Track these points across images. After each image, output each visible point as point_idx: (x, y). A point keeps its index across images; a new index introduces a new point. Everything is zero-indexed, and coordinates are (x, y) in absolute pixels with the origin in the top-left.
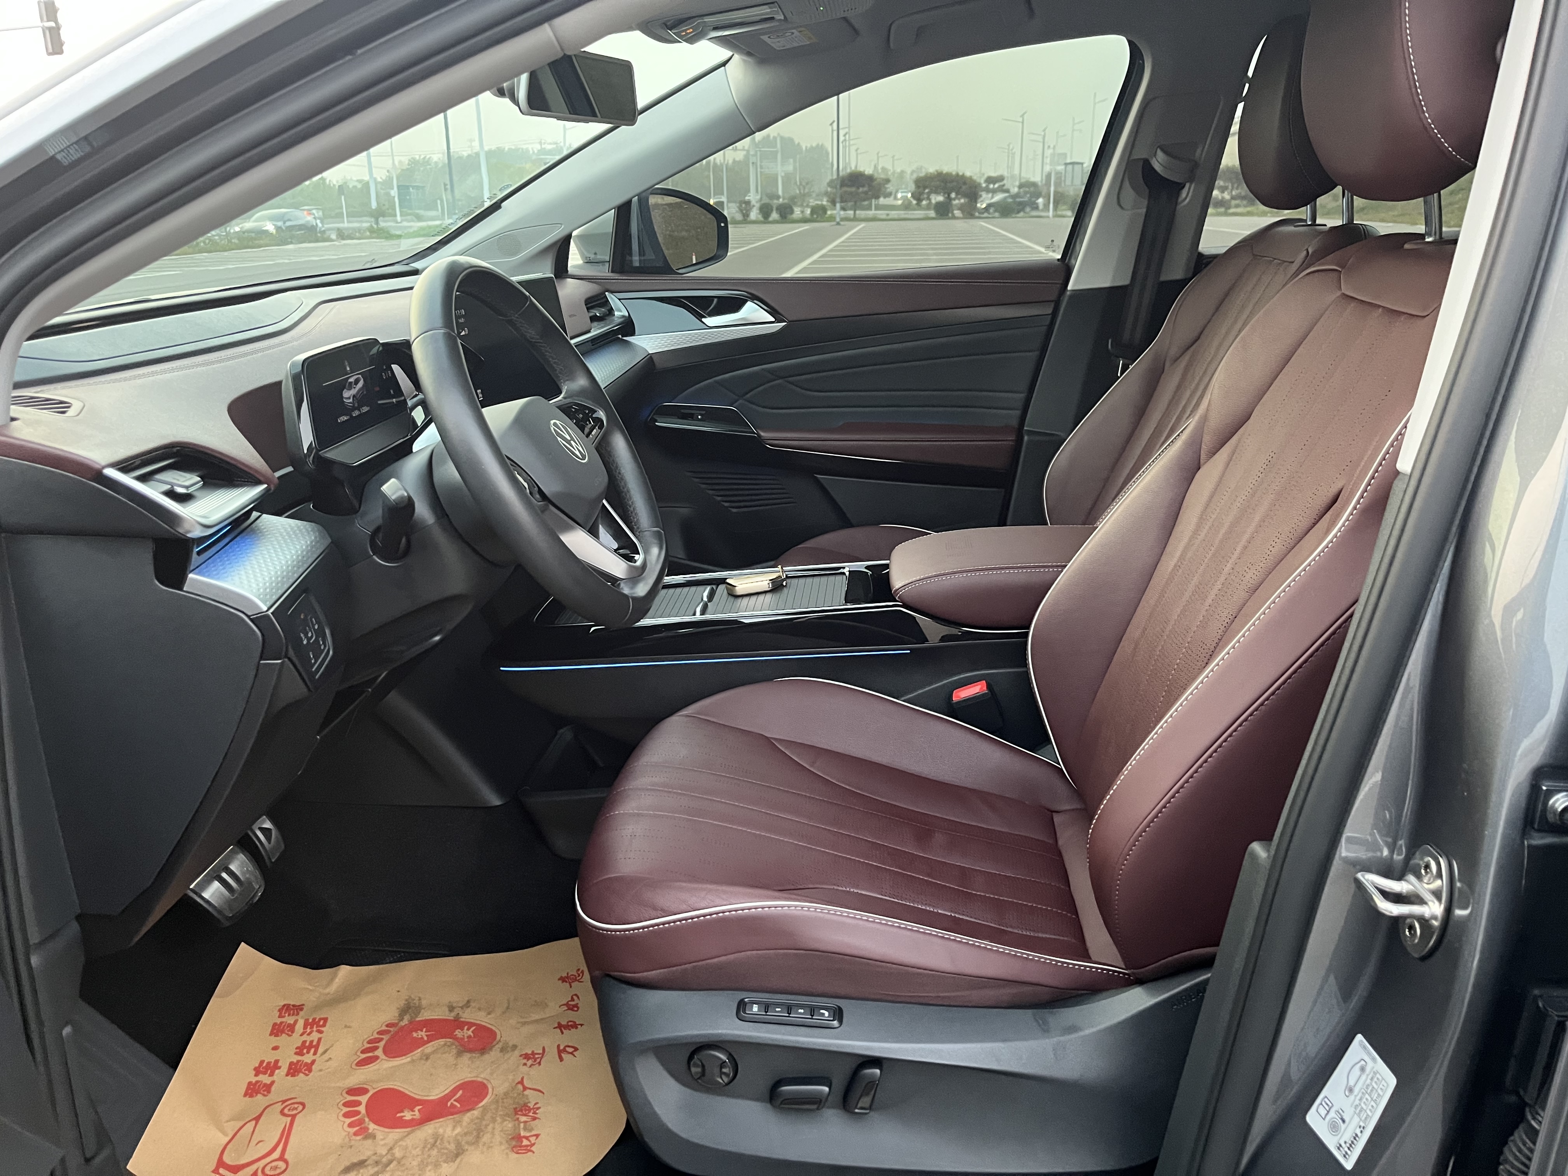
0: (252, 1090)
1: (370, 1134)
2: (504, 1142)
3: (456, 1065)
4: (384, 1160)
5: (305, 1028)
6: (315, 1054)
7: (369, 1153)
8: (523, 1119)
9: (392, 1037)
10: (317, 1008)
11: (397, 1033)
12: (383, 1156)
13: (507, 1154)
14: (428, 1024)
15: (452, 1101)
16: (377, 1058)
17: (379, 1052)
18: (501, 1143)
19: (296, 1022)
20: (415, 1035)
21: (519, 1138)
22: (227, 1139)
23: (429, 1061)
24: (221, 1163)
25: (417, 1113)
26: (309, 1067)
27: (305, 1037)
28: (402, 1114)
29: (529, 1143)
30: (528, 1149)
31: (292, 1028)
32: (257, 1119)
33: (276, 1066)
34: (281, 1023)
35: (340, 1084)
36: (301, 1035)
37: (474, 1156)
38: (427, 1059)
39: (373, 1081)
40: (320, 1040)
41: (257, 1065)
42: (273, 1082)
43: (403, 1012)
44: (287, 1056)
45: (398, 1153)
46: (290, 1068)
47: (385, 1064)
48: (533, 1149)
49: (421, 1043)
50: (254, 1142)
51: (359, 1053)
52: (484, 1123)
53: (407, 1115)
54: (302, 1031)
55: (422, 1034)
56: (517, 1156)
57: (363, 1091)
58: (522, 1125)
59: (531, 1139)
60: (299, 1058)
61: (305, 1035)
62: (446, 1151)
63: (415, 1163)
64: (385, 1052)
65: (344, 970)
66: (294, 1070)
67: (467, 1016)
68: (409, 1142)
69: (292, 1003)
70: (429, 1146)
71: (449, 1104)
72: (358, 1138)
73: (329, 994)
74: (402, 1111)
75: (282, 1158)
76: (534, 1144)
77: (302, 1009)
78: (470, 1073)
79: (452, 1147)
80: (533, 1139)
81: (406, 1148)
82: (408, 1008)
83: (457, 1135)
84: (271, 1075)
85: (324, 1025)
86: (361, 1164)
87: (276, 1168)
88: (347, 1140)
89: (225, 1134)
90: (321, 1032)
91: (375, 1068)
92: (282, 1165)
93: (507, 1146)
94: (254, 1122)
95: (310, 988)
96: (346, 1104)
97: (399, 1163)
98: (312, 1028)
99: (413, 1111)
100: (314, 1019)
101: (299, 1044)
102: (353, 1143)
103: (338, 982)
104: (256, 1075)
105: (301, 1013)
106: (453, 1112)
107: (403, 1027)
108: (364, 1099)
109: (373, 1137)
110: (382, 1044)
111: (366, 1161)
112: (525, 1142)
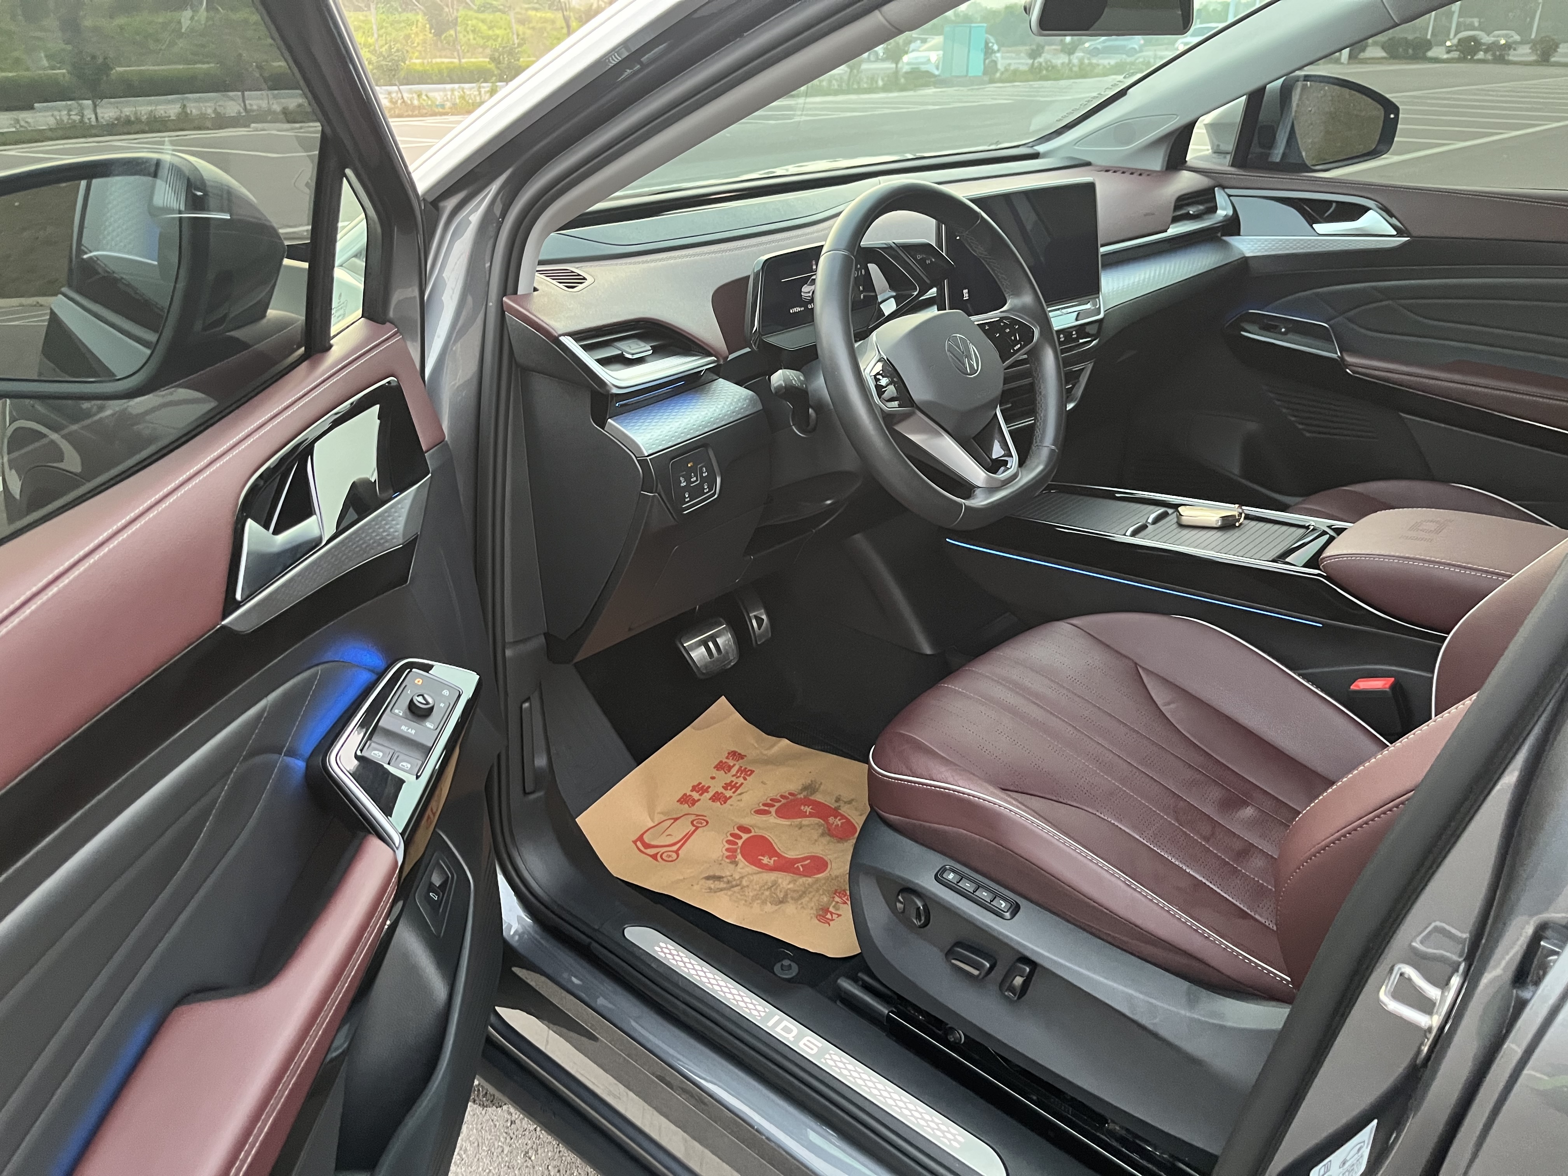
0: (685, 800)
1: (735, 861)
2: (814, 908)
3: (816, 841)
4: (734, 883)
5: (737, 772)
6: (734, 793)
7: (728, 874)
8: (837, 899)
9: (787, 803)
10: (755, 761)
11: (792, 801)
12: (735, 880)
13: (811, 918)
14: (817, 805)
15: (799, 864)
16: (770, 812)
17: (773, 810)
18: (812, 908)
19: (734, 765)
20: (802, 808)
21: (826, 910)
22: (652, 824)
23: (800, 831)
24: (641, 838)
25: (772, 861)
26: (726, 799)
27: (734, 779)
28: (762, 858)
29: (830, 918)
30: (828, 922)
31: (730, 768)
32: (676, 819)
33: (705, 790)
34: (726, 762)
35: (737, 820)
36: (733, 776)
37: (790, 908)
38: (800, 828)
39: (759, 828)
40: (742, 784)
41: (696, 784)
42: (699, 800)
43: (805, 788)
44: (716, 787)
45: (744, 883)
46: (714, 796)
47: (772, 819)
48: (831, 923)
49: (804, 815)
50: (667, 833)
51: (761, 805)
52: (811, 890)
53: (765, 860)
54: (734, 773)
55: (808, 809)
56: (818, 922)
57: (749, 831)
58: (834, 903)
59: (834, 915)
60: (724, 791)
61: (735, 777)
62: (775, 896)
63: (751, 894)
64: (777, 812)
65: (785, 742)
66: (716, 798)
67: (845, 810)
68: (755, 878)
69: (739, 752)
70: (766, 887)
71: (796, 866)
72: (728, 861)
73: (765, 755)
74: (763, 856)
75: (677, 852)
76: (833, 920)
77: (742, 758)
78: (822, 850)
79: (781, 895)
80: (835, 916)
81: (751, 881)
82: (811, 788)
83: (788, 889)
84: (701, 795)
85: (750, 775)
86: (719, 878)
87: (670, 856)
88: (721, 858)
89: (653, 820)
90: (745, 779)
91: (764, 819)
92: (674, 856)
93: (815, 912)
94: (673, 821)
95: (756, 745)
96: (732, 835)
97: (742, 889)
98: (741, 774)
99: (770, 859)
100: (746, 768)
101: (728, 782)
102: (723, 862)
103: (775, 749)
104: (692, 791)
105: (741, 761)
106: (796, 872)
107: (797, 799)
108: (745, 836)
109: (736, 864)
110: (777, 805)
111: (723, 877)
112: (829, 916)
